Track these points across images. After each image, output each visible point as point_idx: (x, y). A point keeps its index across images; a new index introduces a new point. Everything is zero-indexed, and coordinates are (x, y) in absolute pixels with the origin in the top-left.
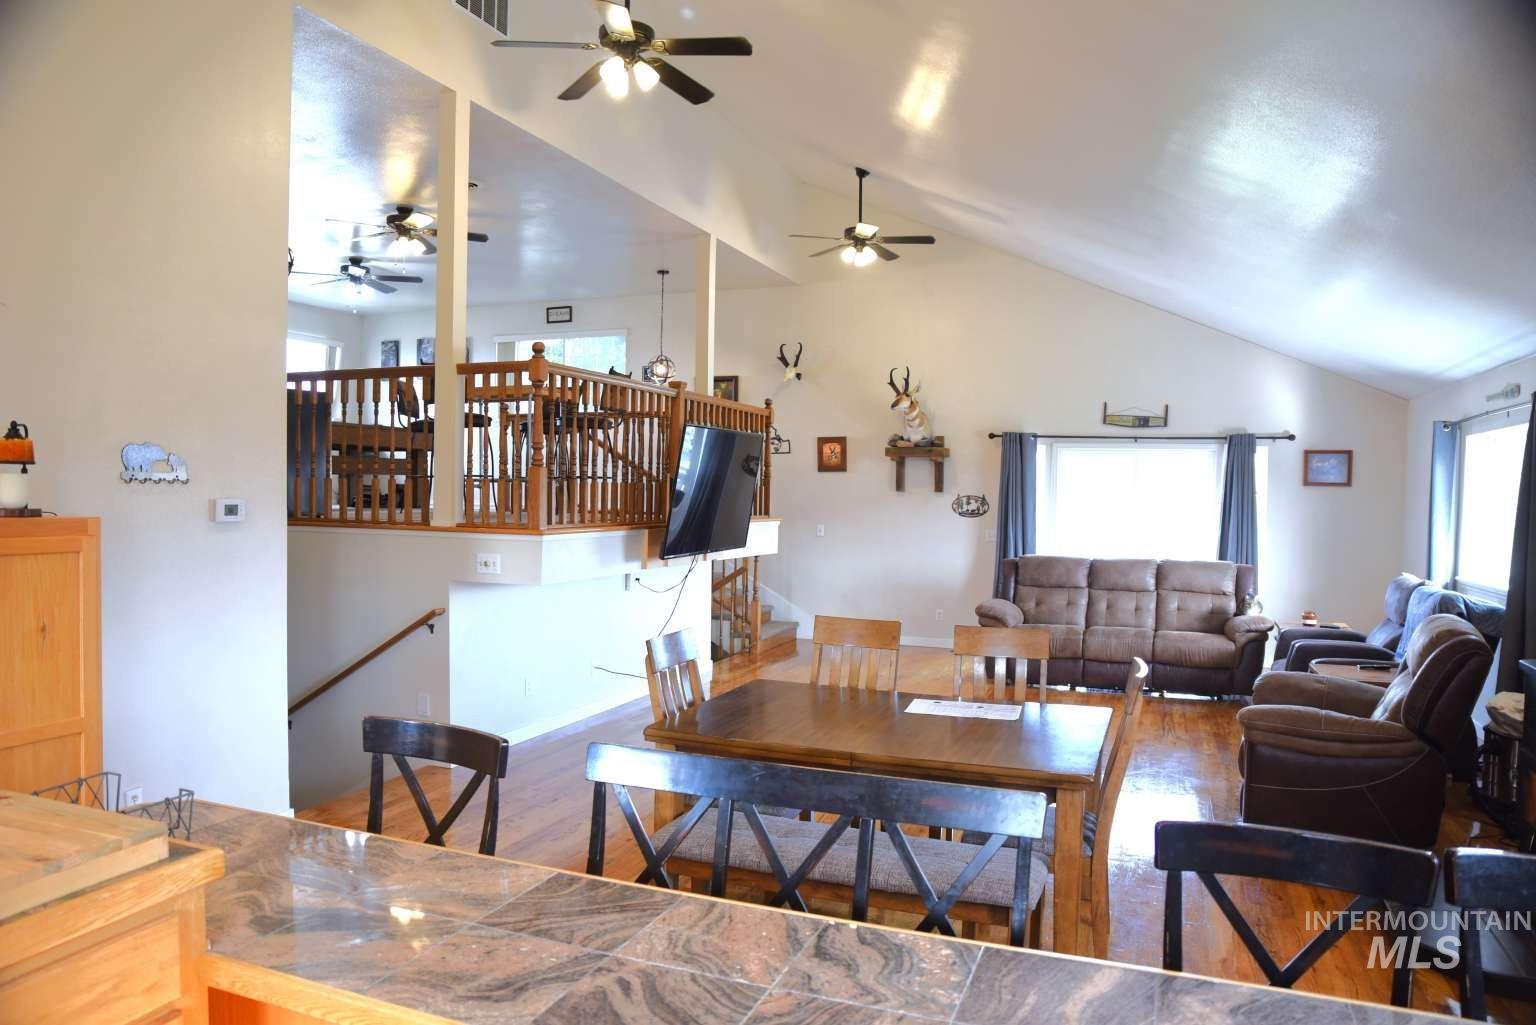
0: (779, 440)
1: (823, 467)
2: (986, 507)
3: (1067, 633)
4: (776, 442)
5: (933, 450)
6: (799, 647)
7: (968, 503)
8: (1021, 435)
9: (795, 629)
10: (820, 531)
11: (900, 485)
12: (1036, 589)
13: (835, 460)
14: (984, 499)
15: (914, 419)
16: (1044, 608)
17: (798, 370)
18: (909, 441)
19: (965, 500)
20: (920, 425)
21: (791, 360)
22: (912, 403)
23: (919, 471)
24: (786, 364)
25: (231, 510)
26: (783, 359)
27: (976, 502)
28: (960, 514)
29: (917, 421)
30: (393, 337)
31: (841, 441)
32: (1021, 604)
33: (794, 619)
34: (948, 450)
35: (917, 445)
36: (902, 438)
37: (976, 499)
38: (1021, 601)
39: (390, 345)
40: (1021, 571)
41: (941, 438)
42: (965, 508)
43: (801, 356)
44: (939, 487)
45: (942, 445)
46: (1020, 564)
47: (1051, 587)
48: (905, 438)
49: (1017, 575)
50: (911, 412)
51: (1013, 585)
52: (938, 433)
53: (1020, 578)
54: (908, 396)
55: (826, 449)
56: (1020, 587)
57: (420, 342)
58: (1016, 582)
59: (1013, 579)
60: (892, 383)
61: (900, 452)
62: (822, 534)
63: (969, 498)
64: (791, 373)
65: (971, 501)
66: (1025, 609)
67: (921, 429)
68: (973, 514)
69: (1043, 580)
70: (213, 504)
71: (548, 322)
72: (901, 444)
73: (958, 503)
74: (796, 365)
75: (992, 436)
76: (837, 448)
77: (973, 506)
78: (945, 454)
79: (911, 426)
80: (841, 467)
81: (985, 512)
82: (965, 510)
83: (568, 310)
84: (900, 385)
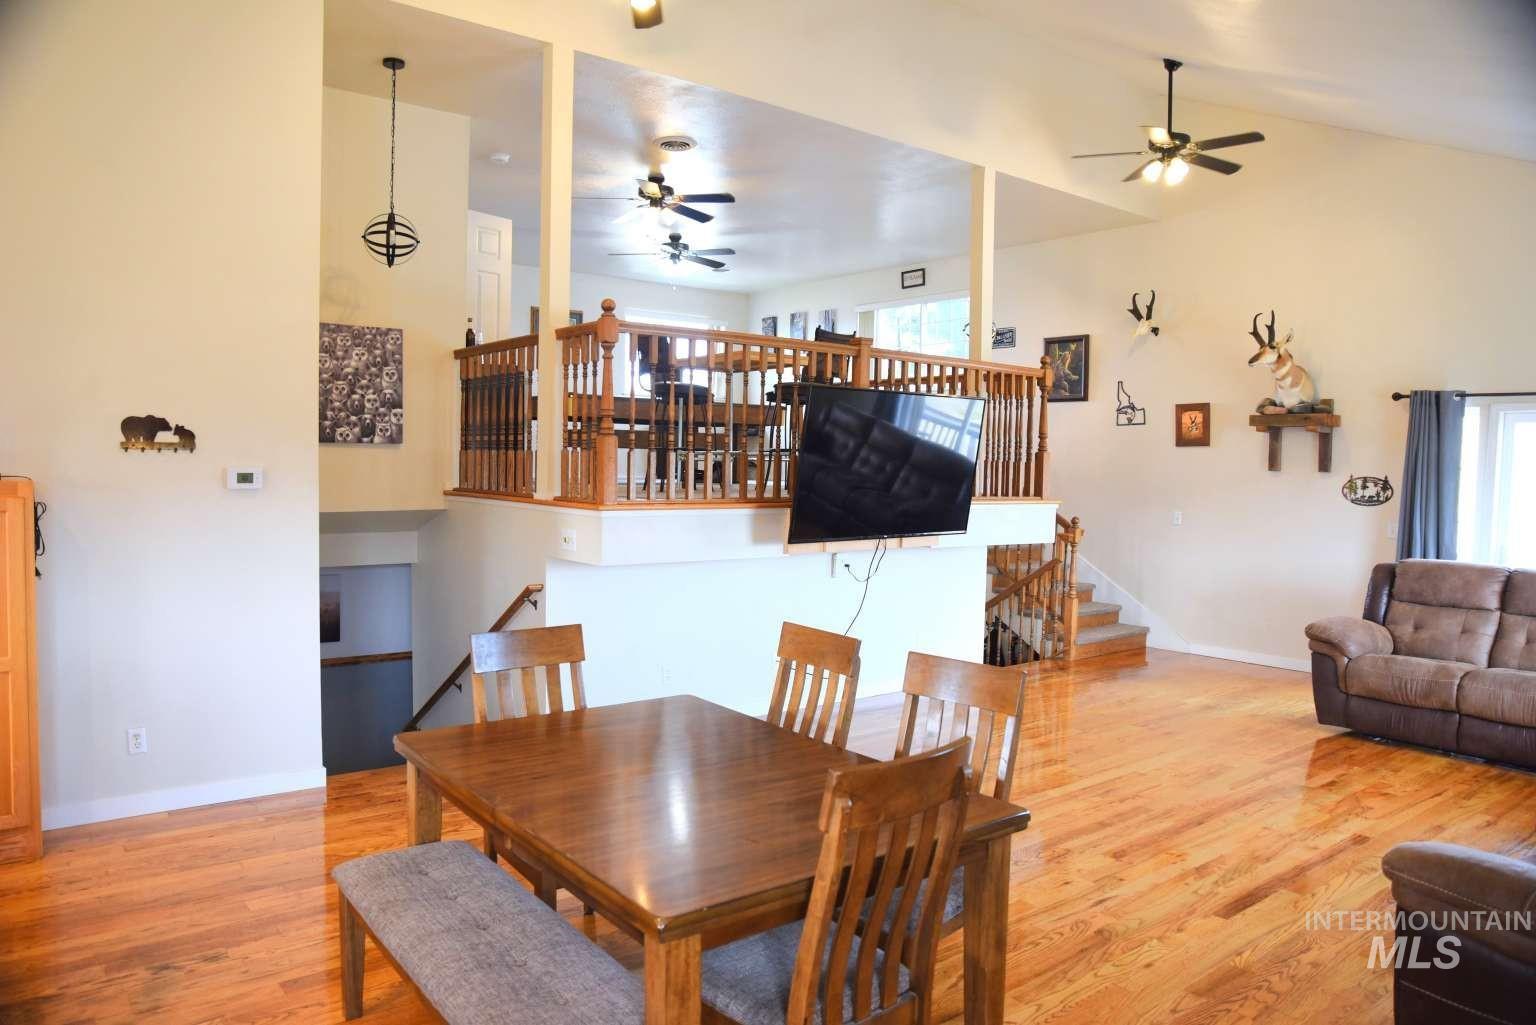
0: (1133, 408)
1: (1182, 441)
2: (1389, 493)
3: (1436, 673)
4: (1130, 411)
5: (1318, 417)
6: (1148, 658)
7: (1364, 487)
8: (1438, 395)
9: (1145, 635)
10: (1178, 519)
11: (1274, 463)
12: (1418, 608)
13: (1196, 433)
14: (1386, 482)
15: (1283, 378)
16: (1424, 635)
17: (1153, 323)
18: (1282, 406)
19: (1359, 483)
20: (1294, 385)
21: (1144, 312)
22: (1280, 356)
23: (1299, 445)
24: (1139, 317)
25: (245, 478)
26: (1135, 312)
27: (1376, 485)
28: (1353, 501)
29: (1289, 380)
30: (772, 314)
31: (1204, 408)
32: (1392, 627)
33: (1144, 623)
34: (1339, 417)
35: (1290, 412)
36: (1273, 404)
37: (1376, 482)
38: (1394, 623)
39: (769, 321)
40: (1398, 581)
41: (1329, 402)
42: (1360, 492)
43: (1154, 307)
44: (1324, 464)
45: (1329, 412)
46: (1397, 570)
47: (1442, 606)
48: (1278, 402)
49: (1392, 586)
50: (1278, 369)
51: (1385, 599)
52: (1324, 396)
53: (1395, 590)
54: (1273, 348)
55: (1186, 418)
56: (1395, 603)
57: (793, 316)
58: (1391, 596)
59: (1386, 592)
60: (1255, 334)
61: (1272, 422)
62: (1180, 523)
63: (1365, 480)
64: (1144, 327)
65: (1369, 484)
66: (1396, 634)
67: (1297, 390)
68: (1371, 501)
69: (1429, 596)
70: (224, 473)
71: (903, 287)
72: (1270, 410)
73: (1351, 486)
74: (1149, 317)
75: (1397, 397)
76: (1199, 417)
77: (1372, 490)
78: (1335, 421)
79: (1281, 387)
80: (1203, 441)
81: (1387, 499)
82: (1359, 496)
83: (921, 272)
84: (1265, 335)
